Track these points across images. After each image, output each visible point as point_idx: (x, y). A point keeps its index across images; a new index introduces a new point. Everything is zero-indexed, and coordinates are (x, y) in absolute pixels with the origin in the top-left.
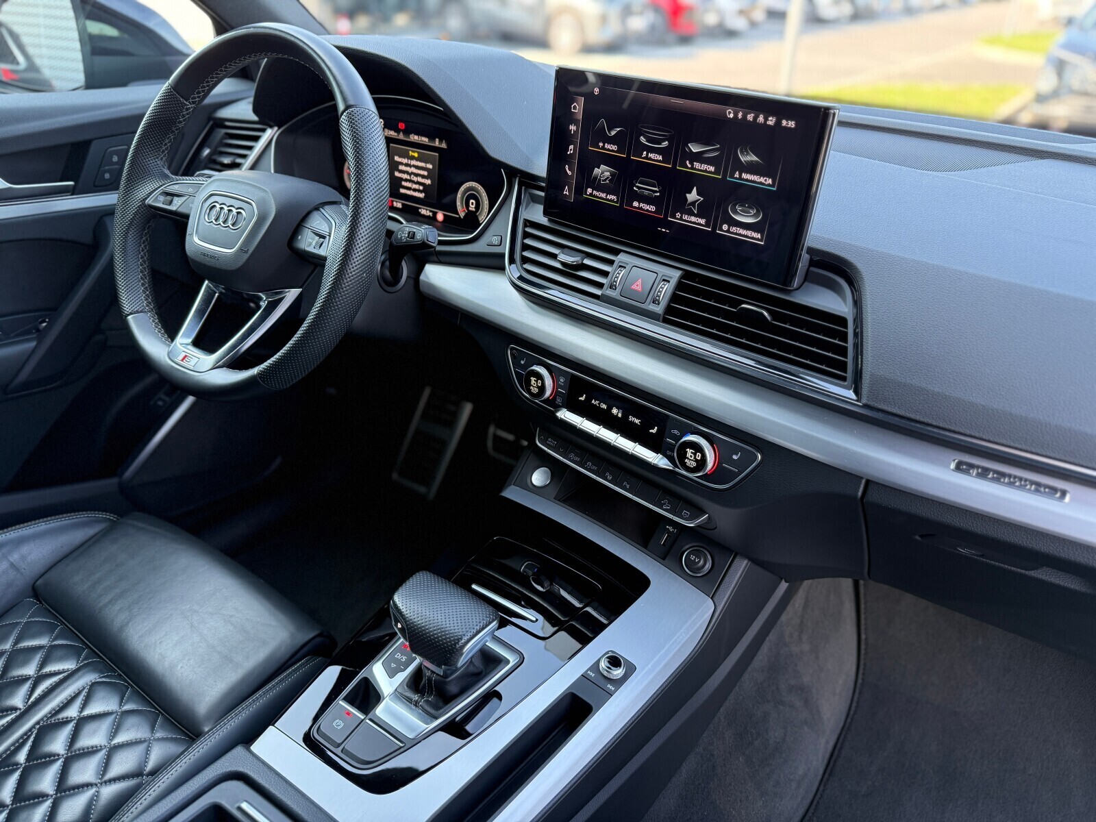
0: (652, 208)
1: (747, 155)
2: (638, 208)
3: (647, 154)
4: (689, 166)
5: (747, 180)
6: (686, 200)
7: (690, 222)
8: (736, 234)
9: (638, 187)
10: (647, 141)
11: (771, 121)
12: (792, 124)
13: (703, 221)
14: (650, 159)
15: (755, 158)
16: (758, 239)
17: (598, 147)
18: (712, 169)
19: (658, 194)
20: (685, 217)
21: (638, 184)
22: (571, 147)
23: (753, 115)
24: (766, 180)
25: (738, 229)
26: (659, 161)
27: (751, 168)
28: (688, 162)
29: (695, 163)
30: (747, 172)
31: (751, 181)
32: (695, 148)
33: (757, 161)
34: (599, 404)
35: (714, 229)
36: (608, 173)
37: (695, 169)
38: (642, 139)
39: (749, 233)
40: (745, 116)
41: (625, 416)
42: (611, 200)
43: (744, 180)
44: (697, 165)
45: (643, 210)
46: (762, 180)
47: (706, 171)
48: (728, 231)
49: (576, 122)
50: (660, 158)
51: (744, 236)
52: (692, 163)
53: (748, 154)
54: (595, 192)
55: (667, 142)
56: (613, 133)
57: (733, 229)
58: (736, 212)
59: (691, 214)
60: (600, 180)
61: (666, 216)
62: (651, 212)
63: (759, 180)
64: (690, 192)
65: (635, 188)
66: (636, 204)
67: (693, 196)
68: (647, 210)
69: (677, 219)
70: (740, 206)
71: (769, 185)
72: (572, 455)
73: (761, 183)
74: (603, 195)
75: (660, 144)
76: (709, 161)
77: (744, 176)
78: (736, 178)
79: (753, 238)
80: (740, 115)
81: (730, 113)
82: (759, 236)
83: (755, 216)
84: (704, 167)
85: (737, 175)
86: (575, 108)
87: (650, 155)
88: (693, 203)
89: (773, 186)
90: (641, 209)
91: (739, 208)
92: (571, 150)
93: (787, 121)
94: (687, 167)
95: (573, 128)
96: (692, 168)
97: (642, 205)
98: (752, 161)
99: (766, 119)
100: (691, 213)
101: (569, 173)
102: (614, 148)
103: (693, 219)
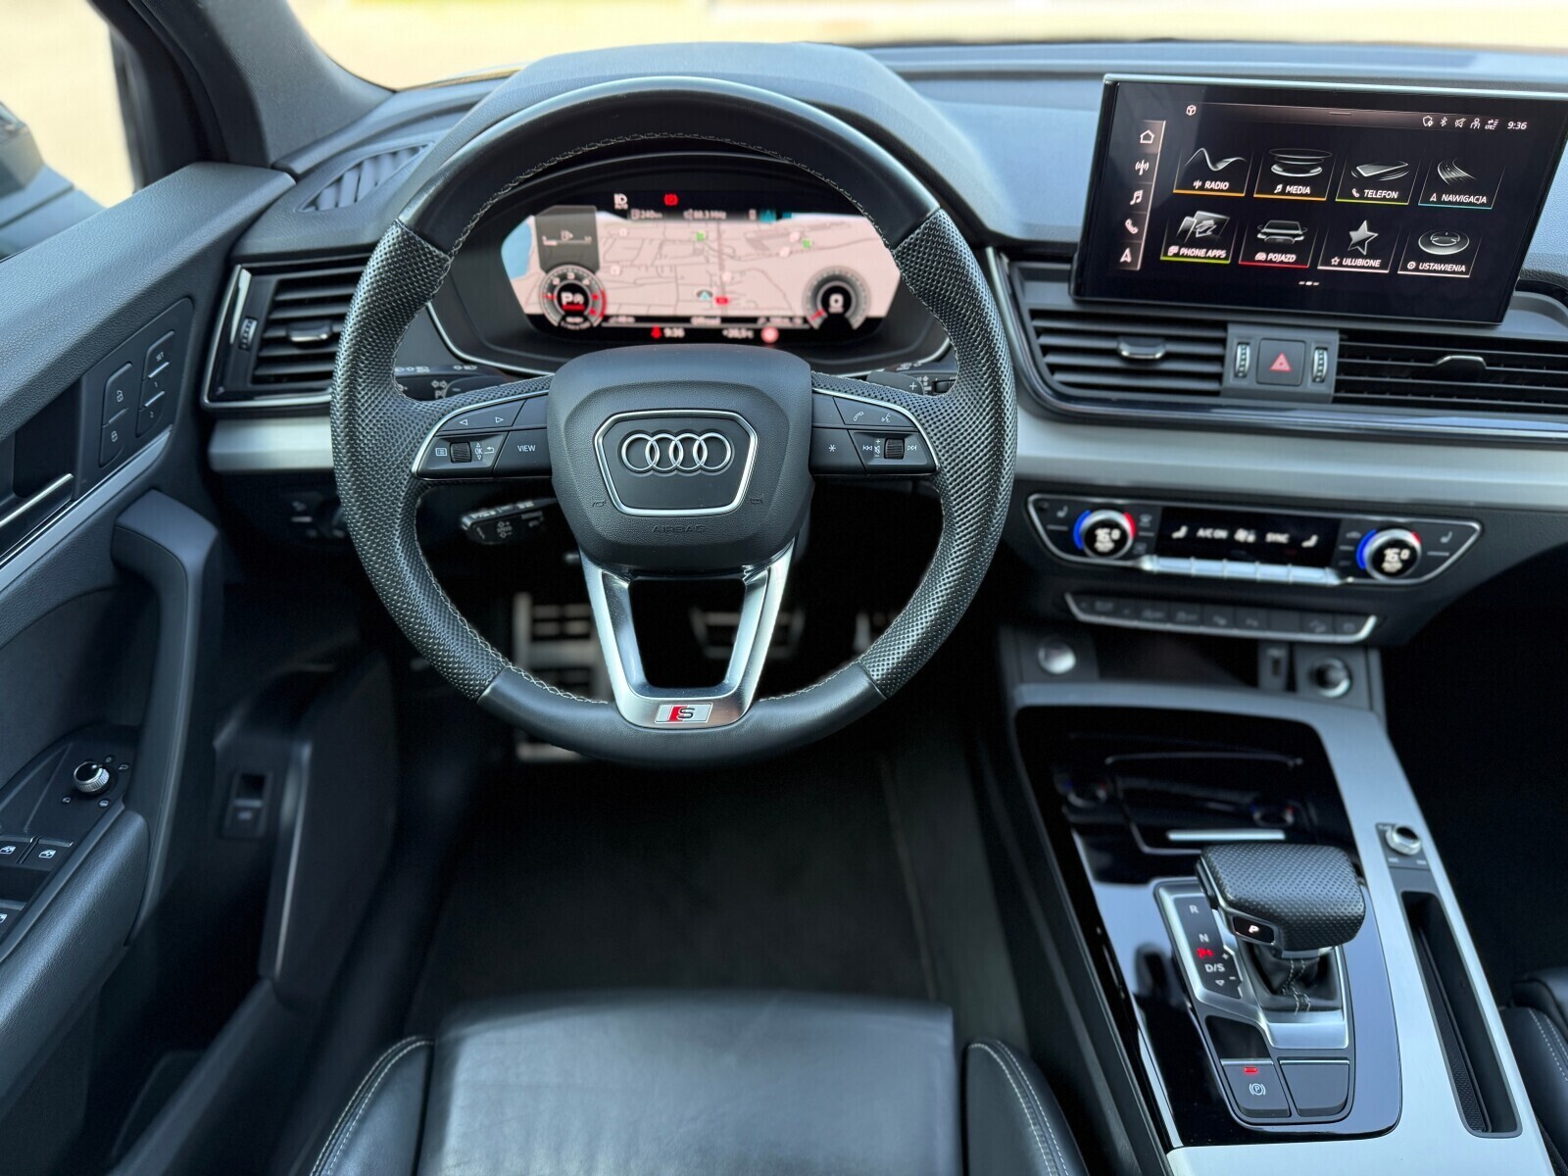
0: (1291, 258)
1: (1450, 172)
2: (1266, 261)
3: (1284, 188)
4: (1357, 195)
5: (1450, 202)
6: (1351, 240)
7: (1356, 267)
8: (1429, 271)
9: (1265, 234)
10: (1284, 171)
11: (1492, 125)
12: (1522, 126)
13: (1376, 263)
14: (1289, 194)
15: (1463, 174)
16: (1461, 273)
17: (1193, 188)
18: (1395, 195)
19: (1302, 238)
20: (1347, 261)
21: (1265, 230)
22: (1139, 194)
23: (1463, 120)
24: (1478, 200)
25: (1432, 264)
26: (1306, 195)
27: (1456, 187)
28: (1354, 191)
29: (1366, 191)
30: (1449, 193)
31: (1456, 203)
32: (1366, 171)
33: (1465, 178)
34: (1212, 534)
35: (1394, 269)
36: (1212, 222)
37: (1367, 199)
38: (1276, 169)
39: (1448, 267)
40: (1451, 123)
41: (1261, 536)
42: (1214, 258)
43: (1445, 203)
44: (1369, 193)
45: (1275, 262)
46: (1472, 199)
47: (1384, 199)
48: (1416, 269)
49: (1147, 158)
50: (1308, 190)
51: (1441, 272)
52: (1361, 191)
53: (1452, 169)
54: (1184, 251)
55: (1320, 169)
56: (1221, 166)
57: (1425, 266)
58: (1430, 244)
59: (1360, 256)
60: (1194, 233)
61: (1315, 263)
62: (1291, 263)
63: (1468, 201)
64: (1356, 228)
65: (1259, 236)
66: (1261, 256)
67: (1362, 232)
68: (1282, 262)
69: (1334, 266)
70: (1436, 236)
71: (1483, 204)
72: (1148, 613)
73: (1470, 204)
74: (1201, 252)
75: (1308, 172)
76: (1389, 186)
77: (1445, 198)
78: (1433, 202)
79: (1454, 272)
80: (1443, 122)
81: (1427, 120)
82: (1463, 268)
83: (1458, 245)
84: (1381, 194)
85: (1434, 198)
86: (1147, 137)
87: (1288, 188)
88: (1361, 243)
89: (1488, 204)
90: (1271, 261)
91: (1433, 239)
92: (1138, 197)
93: (1515, 122)
94: (1354, 198)
95: (1142, 167)
96: (1362, 197)
97: (1271, 256)
98: (1458, 178)
99: (1484, 123)
100: (1357, 255)
101: (1133, 230)
102: (1225, 185)
103: (1360, 262)
